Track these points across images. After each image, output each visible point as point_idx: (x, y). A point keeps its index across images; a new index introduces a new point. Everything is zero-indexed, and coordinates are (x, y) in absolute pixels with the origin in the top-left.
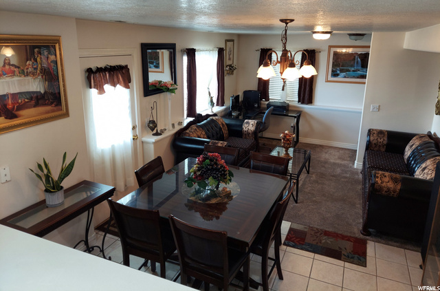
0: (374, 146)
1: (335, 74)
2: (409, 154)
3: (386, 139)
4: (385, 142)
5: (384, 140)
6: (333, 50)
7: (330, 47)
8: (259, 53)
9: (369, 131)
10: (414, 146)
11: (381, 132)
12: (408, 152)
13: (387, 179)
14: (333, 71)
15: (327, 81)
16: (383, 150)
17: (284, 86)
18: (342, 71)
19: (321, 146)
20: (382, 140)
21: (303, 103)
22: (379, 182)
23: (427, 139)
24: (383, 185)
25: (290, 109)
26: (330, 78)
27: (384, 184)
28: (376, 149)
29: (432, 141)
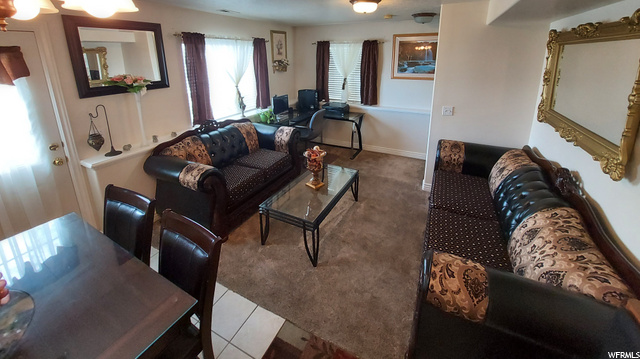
0: (445, 165)
1: (402, 70)
2: (497, 184)
3: (462, 155)
4: (461, 160)
5: (459, 157)
6: (399, 39)
7: (395, 36)
8: (316, 46)
9: (440, 142)
10: (505, 172)
11: (455, 145)
12: (496, 180)
13: (454, 284)
14: (399, 65)
15: (394, 78)
16: (459, 171)
17: (344, 84)
18: (410, 65)
19: (387, 155)
20: (457, 156)
21: (366, 104)
22: (438, 289)
23: (527, 161)
24: (445, 298)
25: (351, 111)
26: (396, 74)
27: (448, 297)
28: (448, 169)
29: (535, 166)
